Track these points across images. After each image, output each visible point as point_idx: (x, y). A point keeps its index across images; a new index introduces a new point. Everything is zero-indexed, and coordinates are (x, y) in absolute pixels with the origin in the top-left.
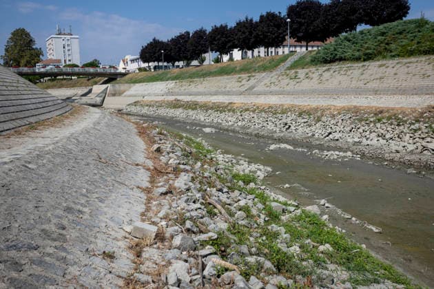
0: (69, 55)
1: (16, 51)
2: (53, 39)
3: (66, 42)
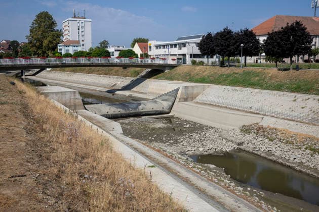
1: (40, 32)
2: (70, 22)
3: (80, 25)
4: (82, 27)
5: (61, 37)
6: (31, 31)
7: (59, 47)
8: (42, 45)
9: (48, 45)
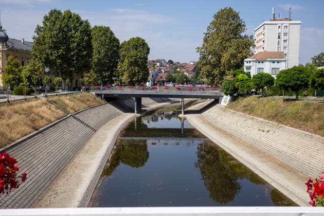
0: (285, 48)
1: (218, 41)
2: (266, 26)
3: (282, 30)
4: (285, 34)
5: (251, 48)
6: (206, 40)
7: (245, 63)
8: (220, 62)
9: (229, 60)
